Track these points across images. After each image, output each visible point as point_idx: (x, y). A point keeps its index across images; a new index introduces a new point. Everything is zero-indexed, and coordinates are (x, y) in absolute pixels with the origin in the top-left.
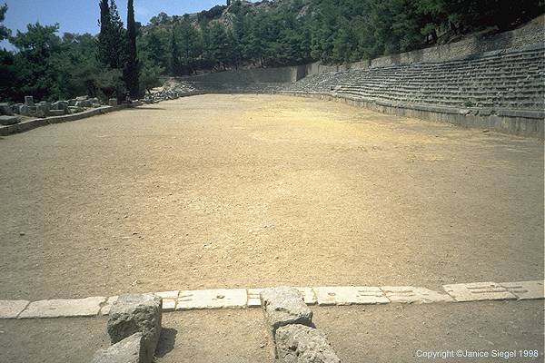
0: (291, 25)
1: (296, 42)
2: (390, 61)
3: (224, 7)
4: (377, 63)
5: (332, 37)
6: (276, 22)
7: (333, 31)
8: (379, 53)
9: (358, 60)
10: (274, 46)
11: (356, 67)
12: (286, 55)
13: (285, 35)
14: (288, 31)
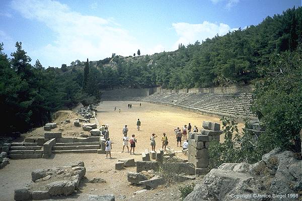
0: (146, 69)
1: (148, 77)
2: (198, 91)
3: (110, 59)
4: (191, 91)
5: (168, 77)
6: (138, 68)
7: (168, 74)
8: (192, 86)
9: (181, 88)
10: (138, 79)
11: (181, 92)
12: (143, 83)
13: (143, 74)
14: (144, 72)
